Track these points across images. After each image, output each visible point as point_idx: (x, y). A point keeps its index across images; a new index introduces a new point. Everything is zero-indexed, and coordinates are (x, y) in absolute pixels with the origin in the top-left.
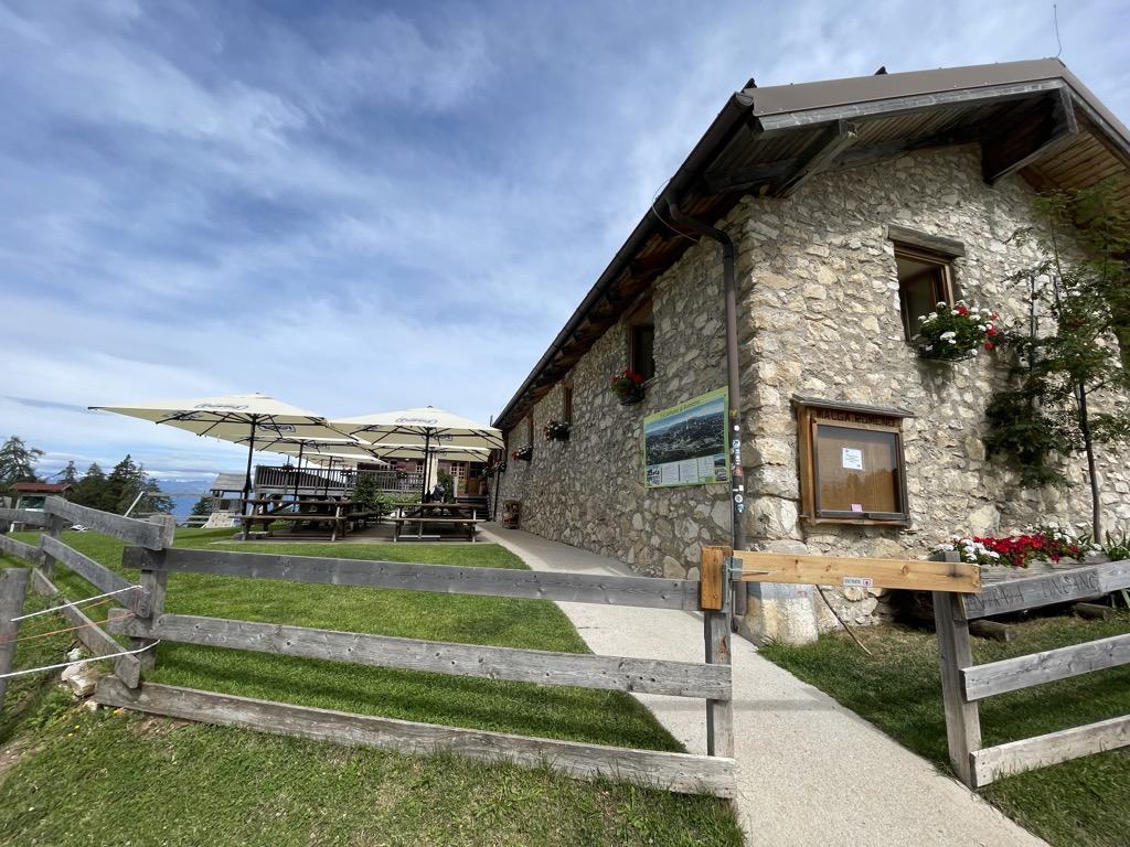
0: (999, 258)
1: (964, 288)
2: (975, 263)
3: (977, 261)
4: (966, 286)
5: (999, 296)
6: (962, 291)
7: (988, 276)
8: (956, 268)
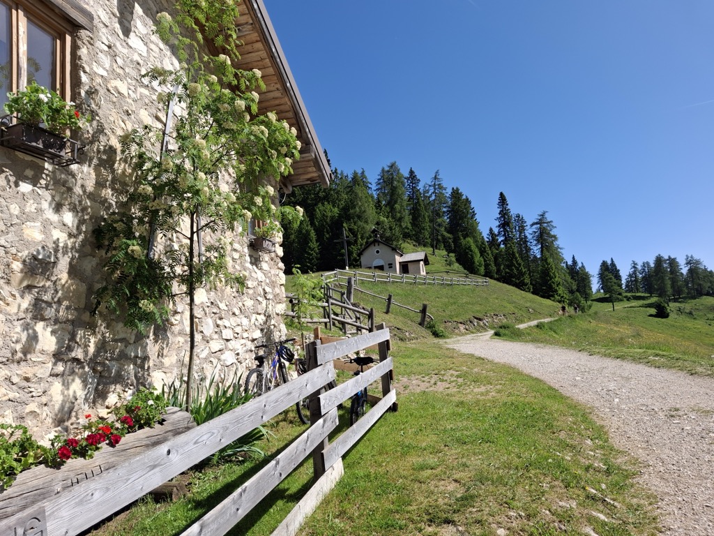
0: (136, 57)
1: (85, 72)
2: (106, 49)
3: (109, 47)
4: (87, 69)
5: (130, 101)
6: (82, 74)
7: (121, 71)
8: (79, 43)
